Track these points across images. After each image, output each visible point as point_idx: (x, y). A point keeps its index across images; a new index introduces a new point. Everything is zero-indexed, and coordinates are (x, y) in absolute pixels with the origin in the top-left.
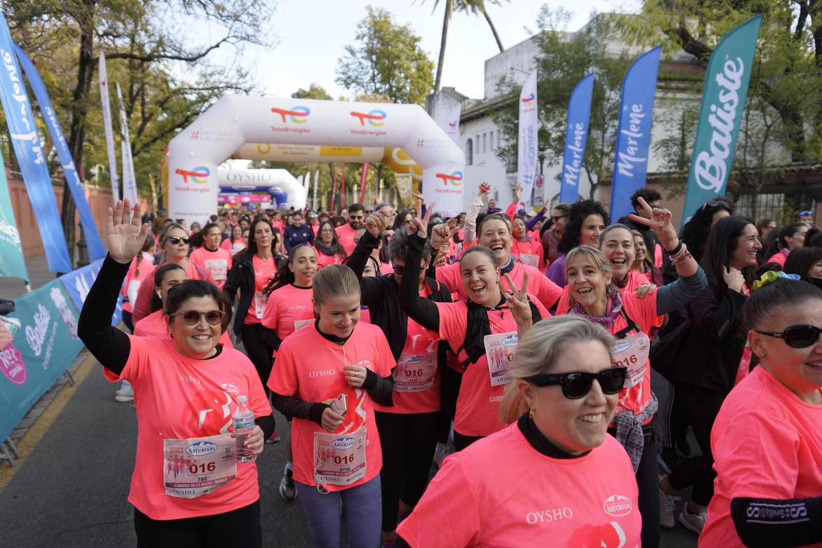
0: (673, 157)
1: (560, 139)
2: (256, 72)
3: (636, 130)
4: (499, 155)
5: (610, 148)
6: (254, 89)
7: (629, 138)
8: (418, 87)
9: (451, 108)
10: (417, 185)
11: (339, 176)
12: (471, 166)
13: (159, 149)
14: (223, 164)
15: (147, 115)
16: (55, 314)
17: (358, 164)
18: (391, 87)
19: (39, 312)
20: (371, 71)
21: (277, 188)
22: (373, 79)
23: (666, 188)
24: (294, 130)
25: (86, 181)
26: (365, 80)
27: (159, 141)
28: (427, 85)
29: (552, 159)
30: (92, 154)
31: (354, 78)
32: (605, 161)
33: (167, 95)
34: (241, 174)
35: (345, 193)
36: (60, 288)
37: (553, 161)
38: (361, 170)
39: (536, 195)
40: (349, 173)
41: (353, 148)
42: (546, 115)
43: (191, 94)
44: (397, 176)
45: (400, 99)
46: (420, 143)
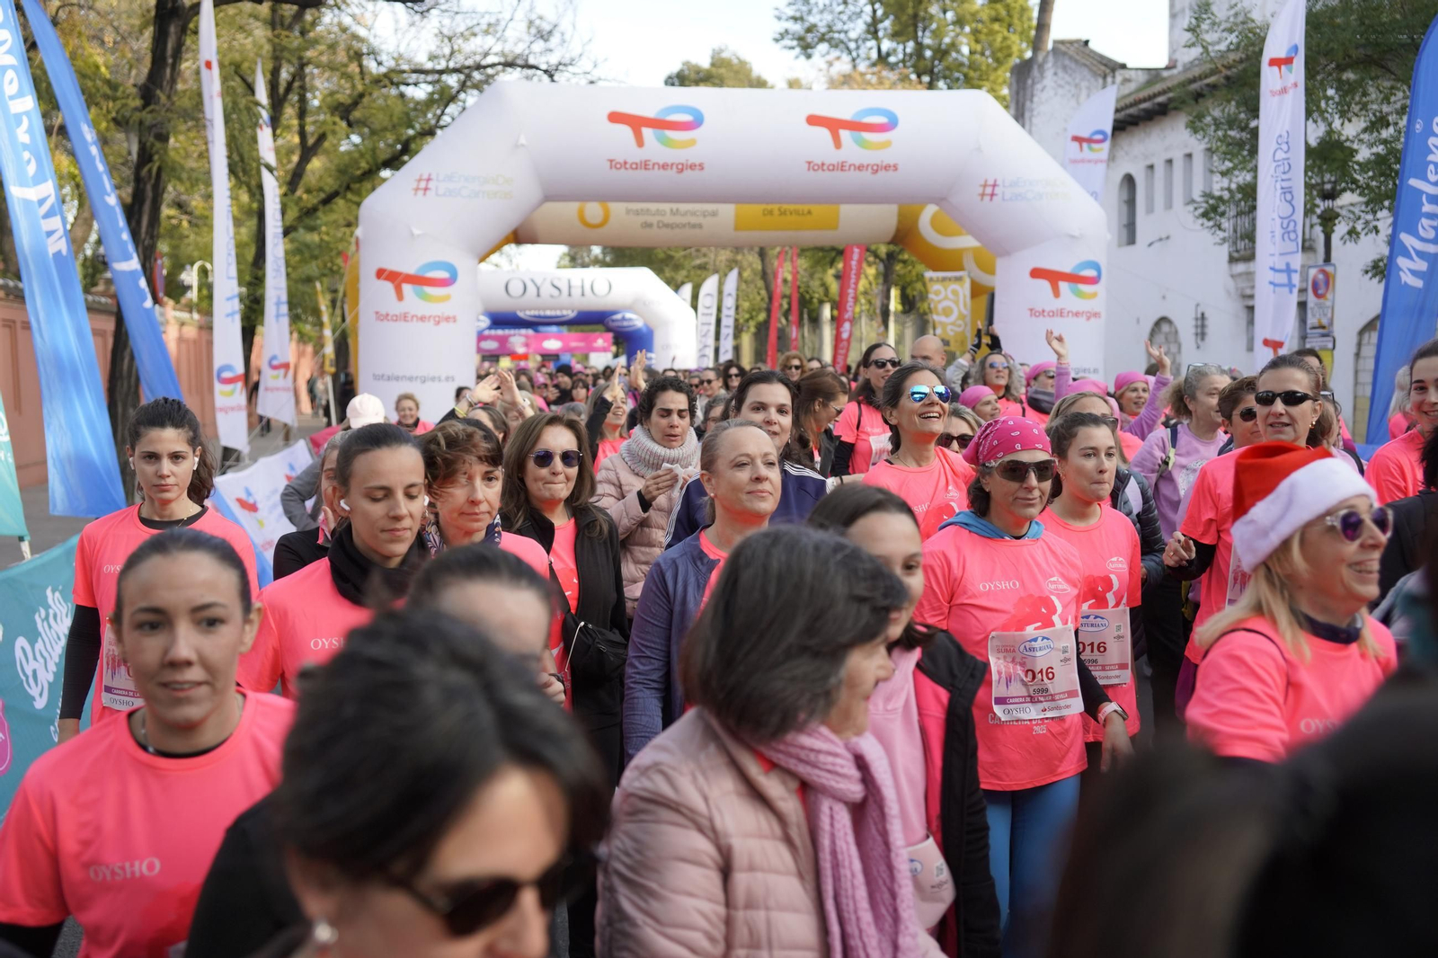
2: (574, 27)
4: (1205, 215)
6: (570, 68)
8: (990, 45)
9: (1076, 97)
10: (984, 299)
11: (785, 281)
12: (1131, 248)
13: (344, 223)
14: (495, 258)
15: (311, 141)
17: (833, 249)
18: (920, 47)
20: (868, 9)
21: (628, 315)
22: (872, 30)
24: (664, 166)
25: (171, 303)
26: (853, 35)
27: (340, 202)
28: (1015, 38)
29: (1359, 218)
30: (187, 237)
31: (823, 30)
33: (360, 88)
34: (539, 283)
35: (800, 324)
37: (1359, 227)
38: (840, 266)
39: (1311, 321)
40: (812, 276)
41: (815, 208)
42: (1337, 99)
43: (416, 84)
44: (931, 279)
45: (945, 78)
46: (989, 190)
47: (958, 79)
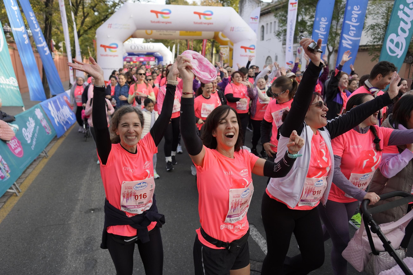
0: (376, 36)
1: (312, 26)
3: (355, 21)
5: (341, 30)
7: (351, 26)
11: (191, 46)
12: (263, 41)
14: (129, 40)
15: (86, 14)
16: (38, 122)
17: (201, 40)
19: (29, 121)
21: (158, 53)
23: (371, 55)
24: (163, 22)
25: (57, 51)
27: (92, 29)
30: (59, 35)
32: (338, 38)
33: (96, 3)
34: (138, 46)
36: (40, 109)
40: (197, 45)
42: (304, 11)
43: (109, 2)
44: (221, 47)
45: (226, 2)
46: (232, 29)
47: (228, 3)
